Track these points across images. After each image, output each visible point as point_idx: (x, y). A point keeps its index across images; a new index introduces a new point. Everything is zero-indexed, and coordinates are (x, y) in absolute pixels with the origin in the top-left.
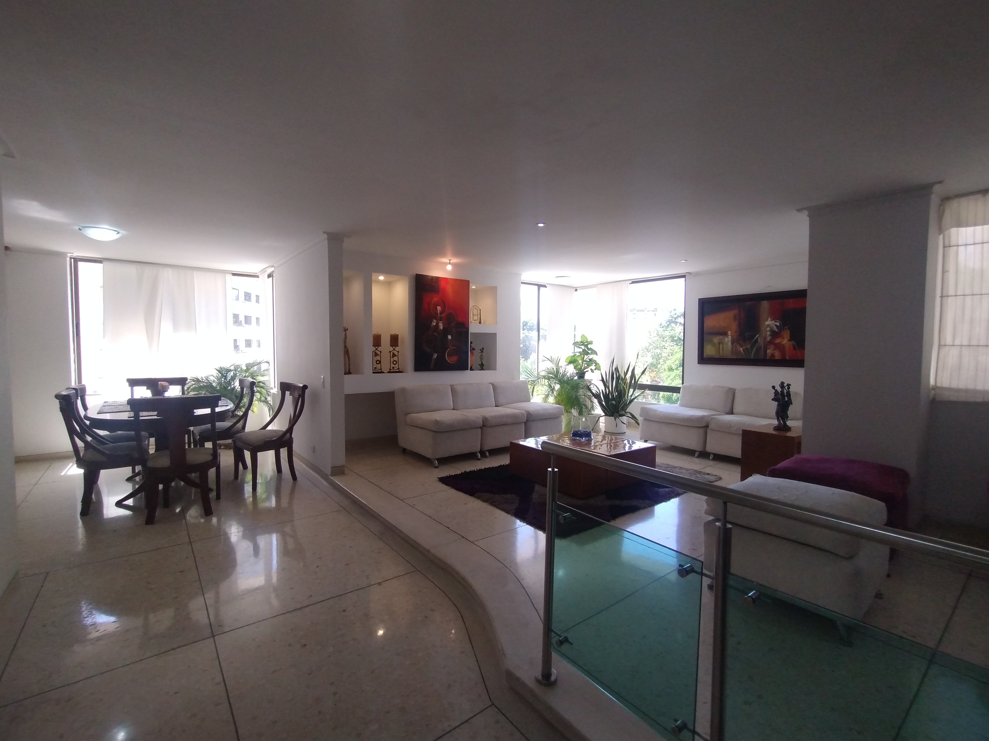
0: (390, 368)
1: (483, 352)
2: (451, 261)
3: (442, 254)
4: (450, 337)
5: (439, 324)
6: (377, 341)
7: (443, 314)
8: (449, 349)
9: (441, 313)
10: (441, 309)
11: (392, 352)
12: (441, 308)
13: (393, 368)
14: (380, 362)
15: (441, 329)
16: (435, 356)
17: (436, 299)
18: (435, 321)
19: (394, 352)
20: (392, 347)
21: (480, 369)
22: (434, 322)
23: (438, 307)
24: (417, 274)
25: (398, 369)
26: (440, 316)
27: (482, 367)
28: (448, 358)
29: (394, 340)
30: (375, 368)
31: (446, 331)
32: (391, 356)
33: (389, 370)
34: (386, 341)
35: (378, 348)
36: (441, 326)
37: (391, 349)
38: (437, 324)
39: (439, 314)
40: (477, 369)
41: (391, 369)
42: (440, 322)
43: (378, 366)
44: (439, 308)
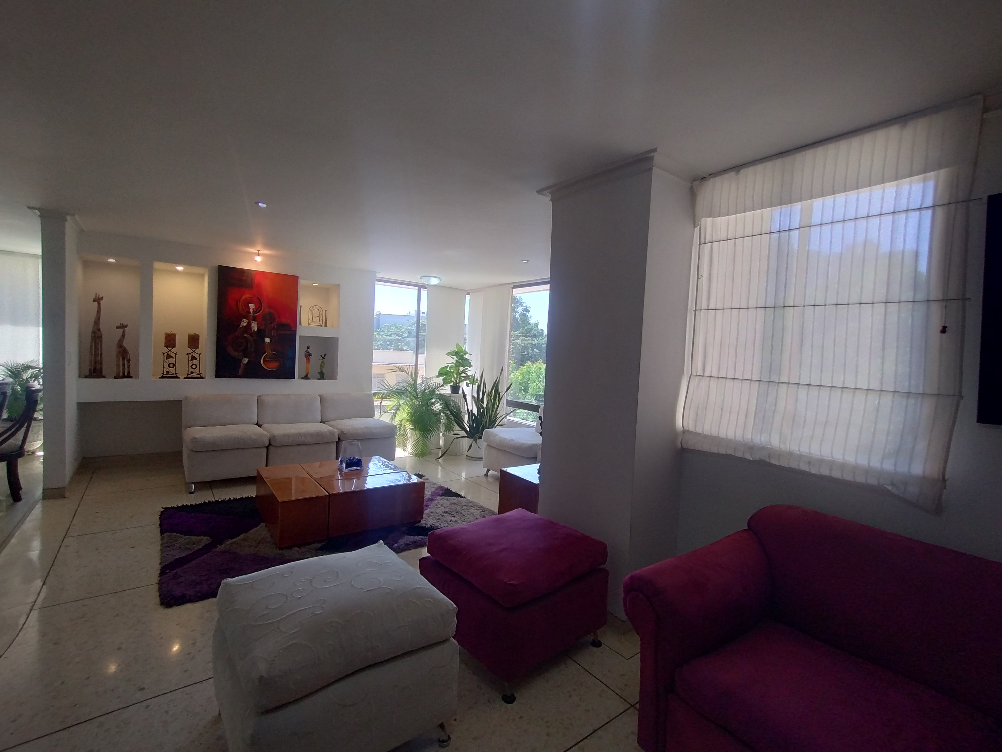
0: (187, 373)
1: (324, 359)
2: (260, 252)
3: (251, 243)
4: (267, 340)
5: (251, 325)
6: (170, 340)
7: (258, 313)
8: (266, 354)
9: (255, 312)
10: (254, 308)
11: (192, 354)
12: (255, 306)
13: (192, 373)
14: (174, 365)
15: (254, 330)
16: (246, 361)
17: (247, 296)
18: (245, 320)
19: (194, 354)
20: (191, 348)
21: (319, 377)
22: (245, 322)
23: (250, 305)
24: (220, 267)
25: (199, 374)
26: (253, 316)
27: (322, 376)
28: (264, 364)
29: (194, 341)
30: (167, 372)
31: (261, 334)
32: (190, 359)
33: (187, 375)
34: (182, 341)
35: (171, 349)
36: (255, 327)
37: (190, 351)
38: (249, 325)
39: (251, 312)
40: (314, 378)
41: (189, 373)
42: (253, 322)
43: (172, 370)
44: (252, 306)
